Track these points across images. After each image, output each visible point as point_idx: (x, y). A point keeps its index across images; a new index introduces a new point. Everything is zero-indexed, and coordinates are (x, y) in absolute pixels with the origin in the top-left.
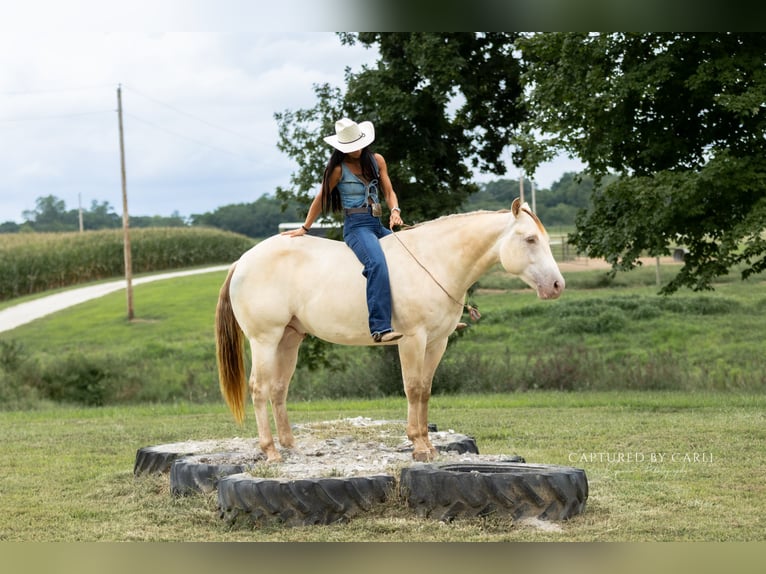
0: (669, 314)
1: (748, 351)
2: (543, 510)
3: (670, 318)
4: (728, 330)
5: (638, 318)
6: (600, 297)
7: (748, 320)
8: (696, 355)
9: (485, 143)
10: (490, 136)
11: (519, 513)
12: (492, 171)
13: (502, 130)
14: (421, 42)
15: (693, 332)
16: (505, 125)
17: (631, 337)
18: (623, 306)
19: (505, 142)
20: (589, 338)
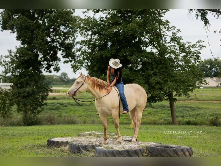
0: (70, 106)
1: (89, 114)
3: (71, 107)
4: (84, 110)
5: (64, 107)
6: (55, 102)
7: (88, 107)
8: (78, 115)
9: (47, 65)
10: (48, 64)
12: (48, 72)
13: (51, 63)
14: (37, 41)
15: (76, 110)
16: (52, 61)
17: (63, 111)
18: (60, 104)
19: (51, 65)
20: (53, 111)
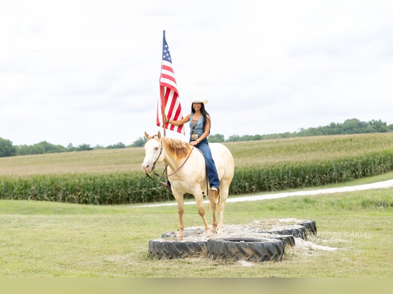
2: (248, 258)
11: (237, 259)
